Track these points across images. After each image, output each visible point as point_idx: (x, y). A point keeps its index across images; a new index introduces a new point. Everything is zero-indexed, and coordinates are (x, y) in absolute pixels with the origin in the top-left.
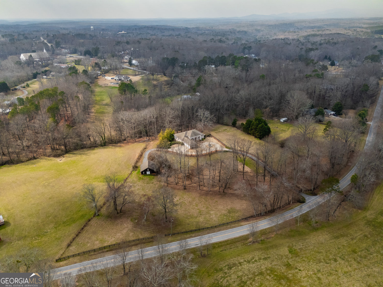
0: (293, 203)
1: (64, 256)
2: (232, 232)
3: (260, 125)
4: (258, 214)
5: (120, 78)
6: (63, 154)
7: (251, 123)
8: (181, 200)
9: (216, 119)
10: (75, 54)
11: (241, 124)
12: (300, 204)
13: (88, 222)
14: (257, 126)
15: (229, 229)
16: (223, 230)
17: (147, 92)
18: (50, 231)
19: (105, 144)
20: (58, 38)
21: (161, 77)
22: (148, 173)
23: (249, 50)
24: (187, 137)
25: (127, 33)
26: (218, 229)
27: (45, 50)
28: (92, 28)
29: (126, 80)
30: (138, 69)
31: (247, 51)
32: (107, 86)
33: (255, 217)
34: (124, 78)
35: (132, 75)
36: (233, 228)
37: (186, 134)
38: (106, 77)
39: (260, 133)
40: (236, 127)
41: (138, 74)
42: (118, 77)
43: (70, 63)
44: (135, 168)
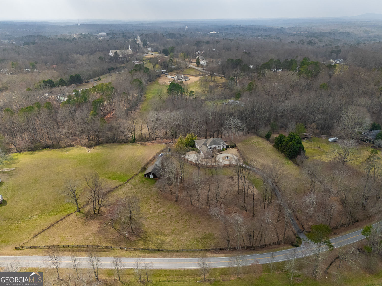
0: (284, 243)
1: (25, 245)
2: (191, 262)
3: (291, 143)
4: (233, 248)
5: (179, 78)
6: (95, 146)
7: (283, 138)
8: (165, 212)
9: (247, 129)
10: (156, 53)
11: (275, 138)
12: (292, 247)
13: (67, 216)
14: (287, 143)
15: (189, 257)
16: (183, 256)
17: (193, 93)
18: (33, 218)
19: (135, 140)
20: (149, 37)
21: (220, 79)
22: (151, 177)
23: (337, 54)
24: (206, 145)
25: (217, 33)
26: (178, 254)
27: (130, 48)
28: (187, 28)
29: (184, 80)
30: (204, 69)
31: (335, 54)
32: (164, 84)
33: (228, 250)
34: (182, 78)
35: (192, 75)
36: (195, 257)
37: (206, 141)
38: (168, 76)
39: (289, 152)
40: (270, 141)
41: (199, 74)
42: (177, 77)
43: (145, 61)
44: (143, 169)
